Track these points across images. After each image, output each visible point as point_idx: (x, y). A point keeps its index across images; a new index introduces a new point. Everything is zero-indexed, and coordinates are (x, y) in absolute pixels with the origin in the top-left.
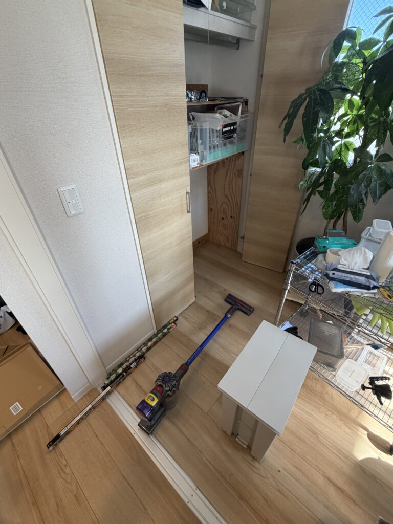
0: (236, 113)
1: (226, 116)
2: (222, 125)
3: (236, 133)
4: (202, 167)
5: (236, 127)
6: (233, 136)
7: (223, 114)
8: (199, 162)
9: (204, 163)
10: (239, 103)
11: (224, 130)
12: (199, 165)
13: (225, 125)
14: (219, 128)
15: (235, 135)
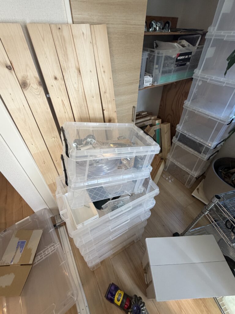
0: (194, 44)
1: (183, 46)
2: (178, 54)
3: (189, 62)
4: (154, 87)
5: (190, 56)
6: (186, 64)
7: (182, 44)
8: (151, 83)
9: (156, 84)
10: (199, 35)
11: (179, 58)
12: (151, 85)
13: (181, 54)
14: (174, 56)
15: (188, 63)
